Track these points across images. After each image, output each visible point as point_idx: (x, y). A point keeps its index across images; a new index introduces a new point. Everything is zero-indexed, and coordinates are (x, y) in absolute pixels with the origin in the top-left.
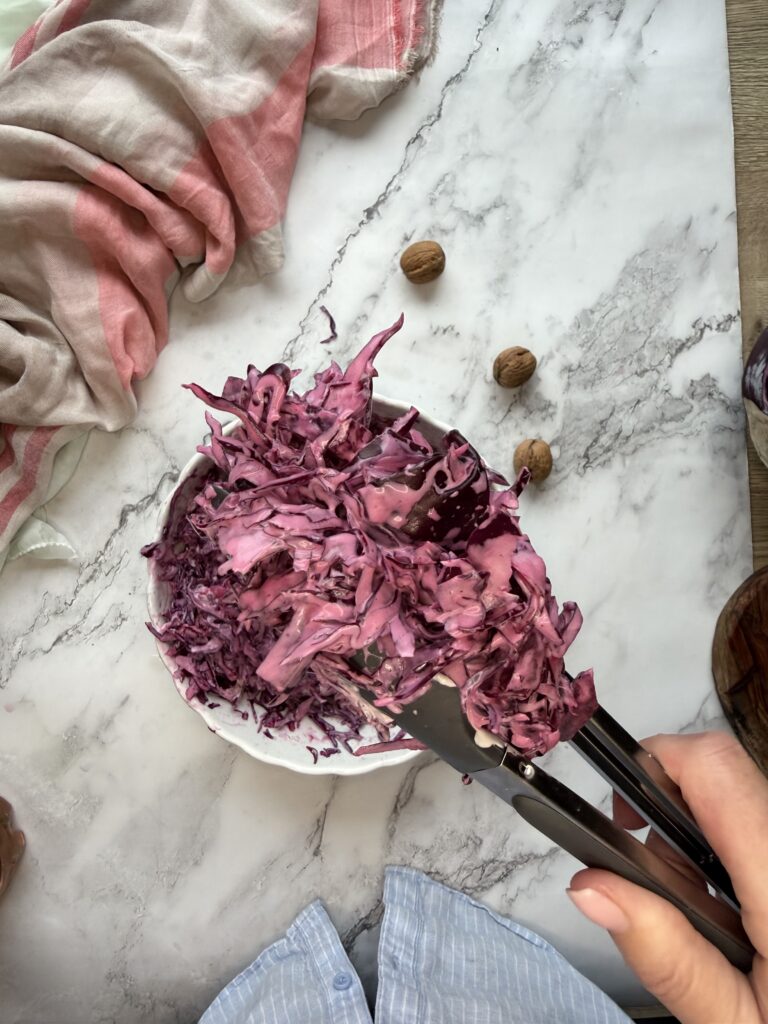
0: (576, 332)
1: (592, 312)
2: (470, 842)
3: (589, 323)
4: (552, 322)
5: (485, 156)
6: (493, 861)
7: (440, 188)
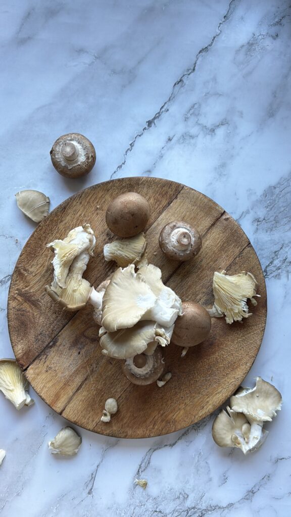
0: (264, 199)
1: (275, 188)
2: (181, 496)
3: (272, 194)
4: (250, 192)
5: (218, 95)
6: (194, 508)
7: (191, 112)
